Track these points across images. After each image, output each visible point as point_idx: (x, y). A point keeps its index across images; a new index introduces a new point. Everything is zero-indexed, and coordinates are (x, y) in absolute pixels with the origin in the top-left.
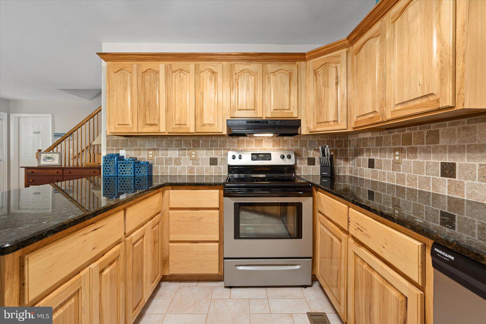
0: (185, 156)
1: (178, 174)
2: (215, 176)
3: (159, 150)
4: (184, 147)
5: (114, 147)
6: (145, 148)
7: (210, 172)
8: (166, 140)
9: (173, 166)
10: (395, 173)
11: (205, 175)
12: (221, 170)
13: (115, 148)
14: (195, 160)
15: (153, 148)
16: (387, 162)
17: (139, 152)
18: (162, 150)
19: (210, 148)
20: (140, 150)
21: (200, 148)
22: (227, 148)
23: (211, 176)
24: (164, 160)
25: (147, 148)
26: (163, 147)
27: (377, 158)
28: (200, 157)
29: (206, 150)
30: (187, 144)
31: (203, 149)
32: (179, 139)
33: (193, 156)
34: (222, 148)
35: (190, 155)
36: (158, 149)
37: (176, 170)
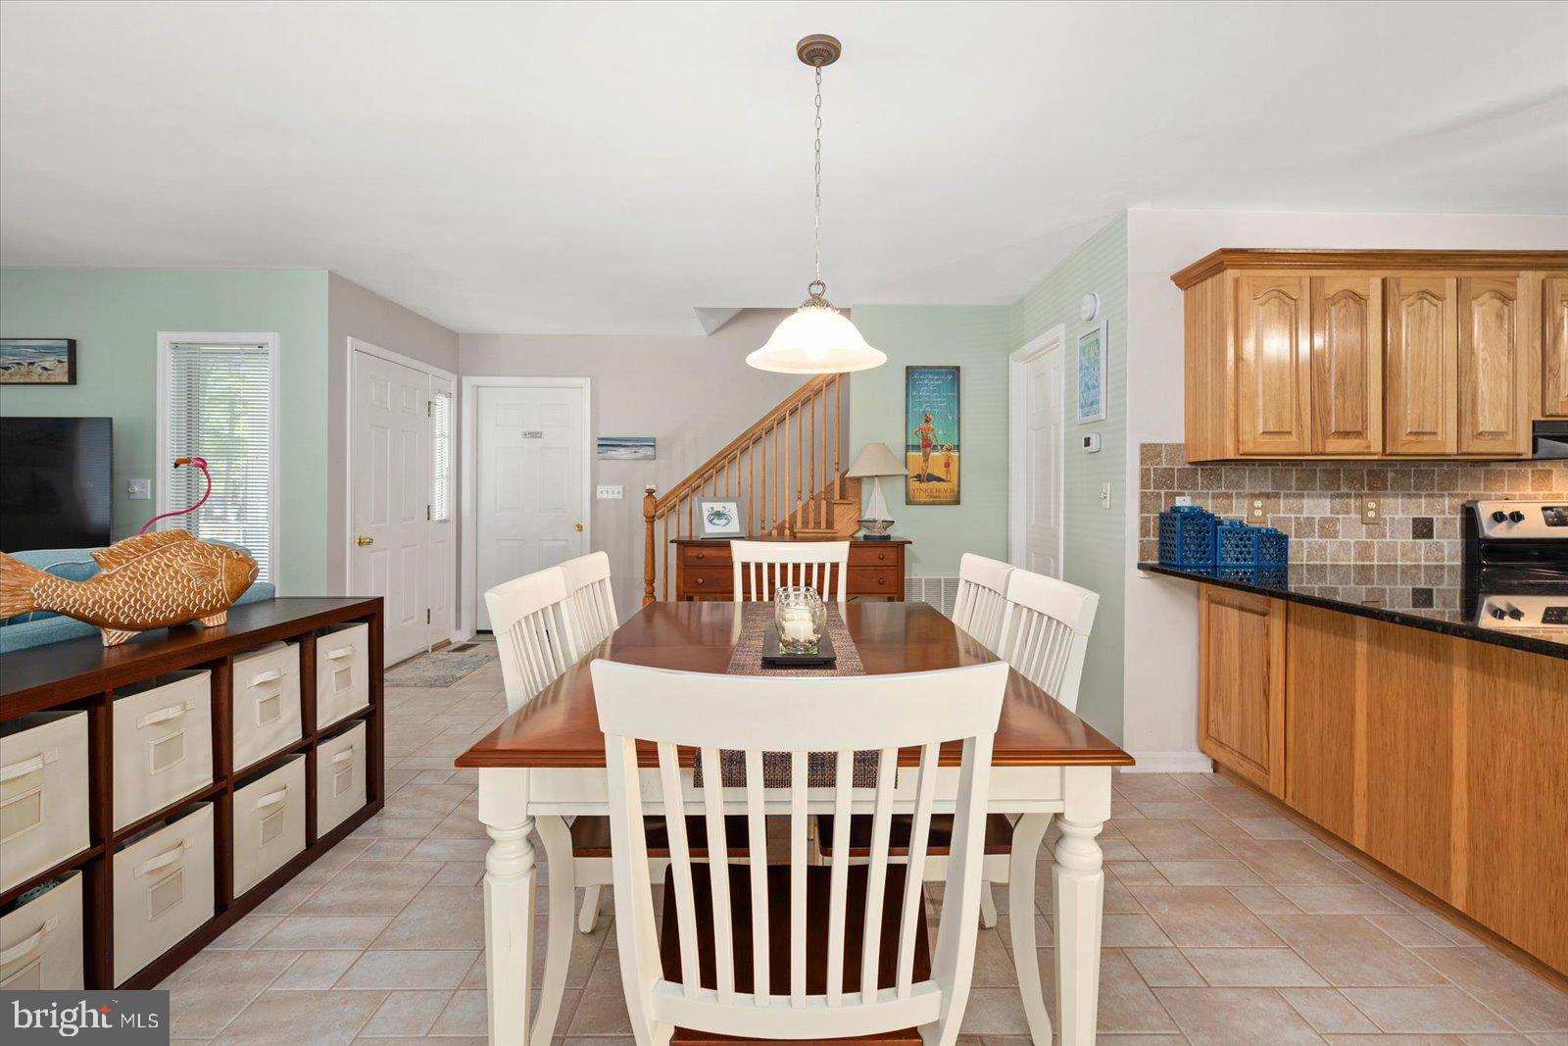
0: (1348, 512)
1: (1329, 562)
2: (1427, 567)
3: (1279, 498)
4: (1344, 490)
5: (1161, 488)
6: (1242, 491)
7: (1413, 556)
8: (1297, 470)
9: (1317, 539)
11: (1402, 566)
12: (1442, 551)
13: (1163, 492)
14: (1374, 525)
15: (1263, 490)
17: (1225, 502)
18: (1287, 496)
19: (1413, 491)
20: (1228, 496)
21: (1388, 492)
22: (1459, 492)
23: (1418, 567)
24: (1294, 523)
25: (1247, 490)
26: (1290, 488)
28: (1387, 517)
29: (1403, 496)
30: (1354, 480)
31: (1396, 496)
32: (1333, 467)
33: (1371, 514)
34: (1446, 493)
35: (1362, 511)
36: (1277, 496)
37: (1325, 550)
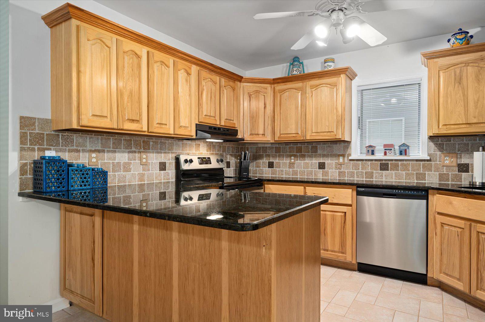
0: (135, 160)
1: (127, 184)
2: (164, 183)
3: (105, 152)
4: (134, 149)
5: (35, 145)
6: (85, 148)
7: (160, 178)
8: (113, 139)
9: (122, 173)
10: (291, 170)
11: (155, 183)
12: (169, 176)
13: (36, 147)
14: (145, 165)
15: (97, 148)
16: (285, 163)
17: (76, 154)
18: (108, 152)
19: (159, 151)
20: (78, 151)
21: (150, 151)
22: (174, 151)
23: (161, 183)
24: (111, 165)
25: (88, 148)
26: (110, 148)
27: (276, 161)
28: (150, 161)
29: (156, 153)
30: (137, 145)
31: (153, 152)
32: (129, 138)
33: (144, 160)
34: (170, 151)
35: (141, 159)
36: (103, 151)
37: (126, 178)
